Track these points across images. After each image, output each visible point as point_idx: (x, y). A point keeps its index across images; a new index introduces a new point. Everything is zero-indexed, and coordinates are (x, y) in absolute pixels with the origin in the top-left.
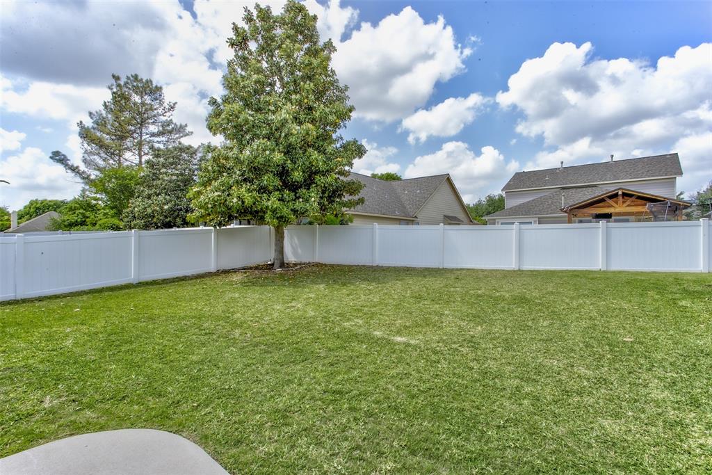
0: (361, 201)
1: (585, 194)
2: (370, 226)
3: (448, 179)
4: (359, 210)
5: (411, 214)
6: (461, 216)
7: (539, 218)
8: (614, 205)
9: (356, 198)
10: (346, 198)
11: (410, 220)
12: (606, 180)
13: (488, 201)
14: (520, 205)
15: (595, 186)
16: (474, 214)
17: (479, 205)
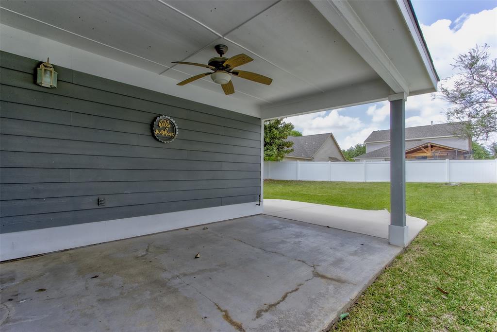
0: (292, 150)
1: (413, 145)
2: (296, 162)
3: (331, 136)
4: (291, 155)
5: (310, 156)
6: (339, 157)
7: (385, 159)
8: (427, 152)
9: (290, 149)
10: (286, 149)
11: (310, 159)
12: (426, 137)
13: (356, 148)
14: (375, 151)
15: (420, 140)
16: (347, 156)
17: (350, 151)
